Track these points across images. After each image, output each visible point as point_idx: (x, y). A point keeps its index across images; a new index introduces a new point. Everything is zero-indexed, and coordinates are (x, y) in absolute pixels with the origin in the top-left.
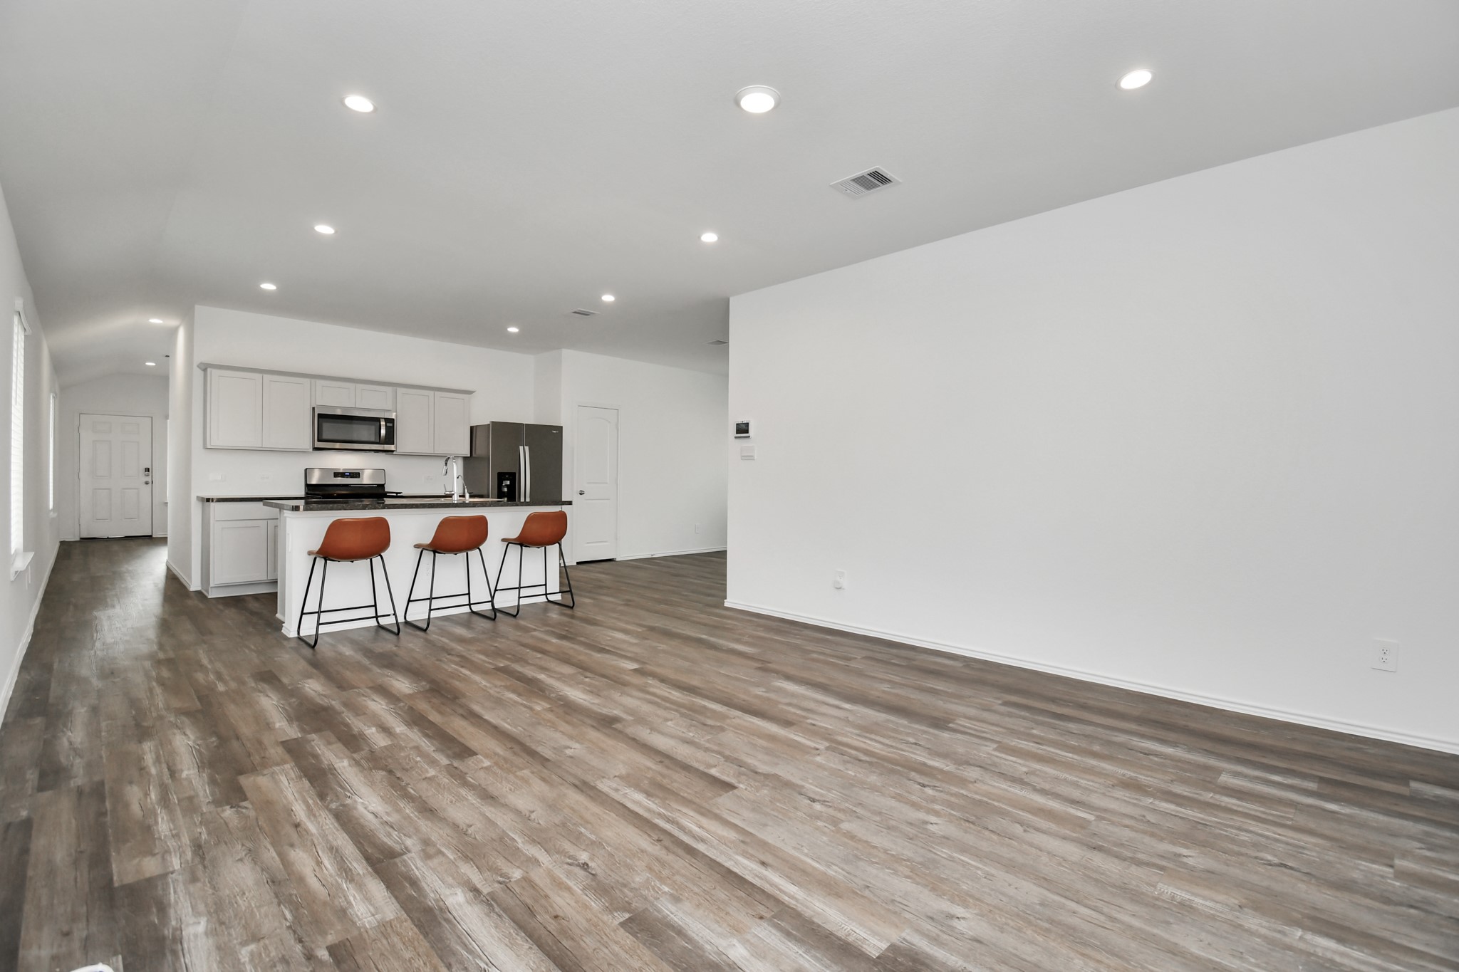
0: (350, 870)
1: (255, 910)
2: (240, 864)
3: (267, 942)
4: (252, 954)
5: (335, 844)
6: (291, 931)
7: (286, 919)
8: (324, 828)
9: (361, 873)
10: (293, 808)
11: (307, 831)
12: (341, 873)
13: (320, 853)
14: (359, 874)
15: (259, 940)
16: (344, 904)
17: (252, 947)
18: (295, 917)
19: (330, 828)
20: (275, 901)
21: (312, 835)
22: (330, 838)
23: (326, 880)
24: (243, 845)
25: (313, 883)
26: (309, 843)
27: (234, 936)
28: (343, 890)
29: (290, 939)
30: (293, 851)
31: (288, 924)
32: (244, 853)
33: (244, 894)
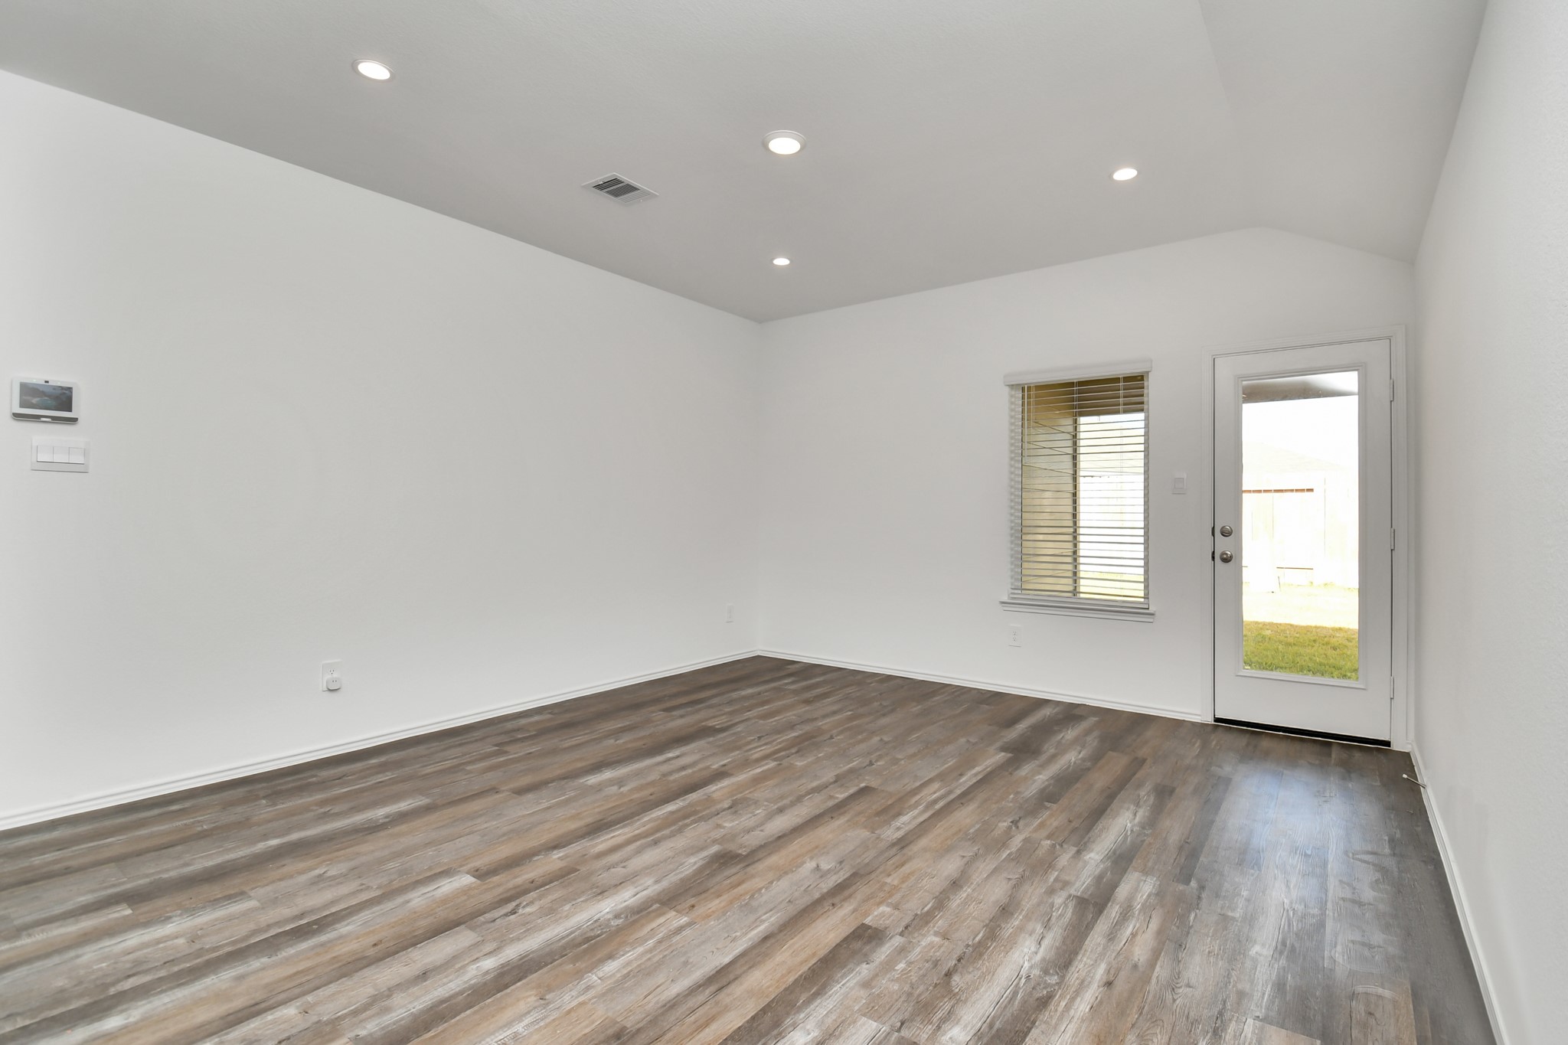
0: (1121, 914)
1: (1211, 935)
2: (1193, 982)
3: (1219, 910)
4: (1233, 910)
5: (1104, 941)
6: (1200, 906)
7: (1196, 915)
8: (1092, 963)
9: (1118, 906)
10: (1087, 1010)
11: (1108, 972)
12: (1130, 916)
13: (1124, 943)
14: (1120, 907)
15: (1223, 915)
16: (1153, 897)
17: (1230, 914)
18: (1190, 912)
19: (1088, 958)
20: (1192, 931)
21: (1109, 964)
22: (1100, 949)
23: (1144, 920)
24: (1174, 1000)
25: (1154, 925)
26: (1121, 958)
27: (1237, 928)
28: (1143, 905)
29: (1204, 903)
30: (1141, 960)
31: (1197, 911)
32: (1181, 990)
33: (1209, 952)
